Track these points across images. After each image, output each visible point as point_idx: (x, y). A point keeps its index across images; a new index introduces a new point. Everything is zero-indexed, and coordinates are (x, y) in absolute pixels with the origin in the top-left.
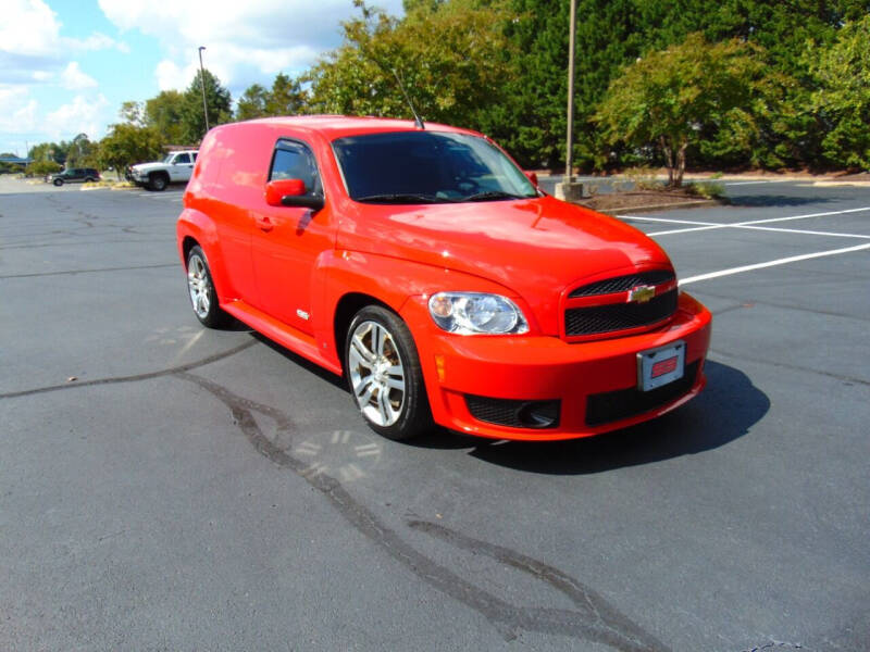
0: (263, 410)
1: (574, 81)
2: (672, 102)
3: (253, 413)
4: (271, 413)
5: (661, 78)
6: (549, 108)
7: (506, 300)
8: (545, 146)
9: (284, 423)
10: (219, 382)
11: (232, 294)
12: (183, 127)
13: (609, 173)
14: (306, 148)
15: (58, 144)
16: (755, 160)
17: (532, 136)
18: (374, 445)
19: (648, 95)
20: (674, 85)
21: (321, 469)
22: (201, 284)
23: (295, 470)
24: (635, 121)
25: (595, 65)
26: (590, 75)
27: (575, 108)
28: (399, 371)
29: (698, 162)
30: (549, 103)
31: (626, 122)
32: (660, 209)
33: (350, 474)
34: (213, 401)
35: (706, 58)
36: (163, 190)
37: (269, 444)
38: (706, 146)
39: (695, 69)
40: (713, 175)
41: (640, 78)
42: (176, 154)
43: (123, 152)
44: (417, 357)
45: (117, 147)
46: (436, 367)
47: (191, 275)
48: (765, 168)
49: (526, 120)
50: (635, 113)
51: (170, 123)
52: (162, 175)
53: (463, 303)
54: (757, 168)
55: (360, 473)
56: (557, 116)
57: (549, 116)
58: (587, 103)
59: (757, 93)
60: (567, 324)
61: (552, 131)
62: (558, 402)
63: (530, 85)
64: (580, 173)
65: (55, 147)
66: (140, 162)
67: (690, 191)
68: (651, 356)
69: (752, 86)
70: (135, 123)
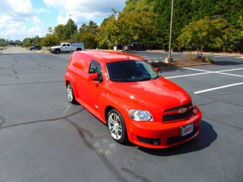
0: (86, 131)
1: (172, 25)
2: (199, 35)
3: (84, 132)
4: (88, 132)
5: (196, 29)
6: (165, 33)
7: (148, 112)
8: (164, 43)
9: (91, 136)
10: (75, 122)
11: (78, 96)
12: (64, 35)
13: (182, 52)
14: (98, 64)
15: (31, 38)
16: (224, 49)
17: (160, 40)
18: (114, 144)
19: (193, 33)
20: (200, 31)
21: (101, 151)
22: (71, 92)
23: (94, 151)
24: (189, 40)
25: (179, 21)
26: (177, 24)
27: (172, 33)
28: (121, 127)
29: (207, 49)
30: (165, 31)
31: (186, 41)
32: (195, 65)
33: (108, 153)
34: (74, 128)
35: (210, 23)
36: (58, 54)
37: (88, 142)
38: (210, 45)
39: (207, 27)
40: (211, 53)
41: (190, 29)
42: (63, 44)
43: (49, 43)
44: (125, 124)
45: (47, 42)
46: (130, 128)
47: (68, 89)
48: (227, 51)
49: (159, 36)
50: (189, 38)
51: (61, 33)
52: (59, 49)
53: (137, 112)
54: (224, 51)
55: (110, 153)
56: (167, 35)
57: (165, 35)
58: (176, 32)
59: (224, 33)
60: (163, 119)
61: (166, 39)
62: (160, 139)
63: (160, 26)
64: (174, 51)
65: (30, 39)
66: (53, 46)
67: (204, 60)
68: (184, 127)
69: (223, 31)
70: (52, 33)
